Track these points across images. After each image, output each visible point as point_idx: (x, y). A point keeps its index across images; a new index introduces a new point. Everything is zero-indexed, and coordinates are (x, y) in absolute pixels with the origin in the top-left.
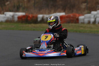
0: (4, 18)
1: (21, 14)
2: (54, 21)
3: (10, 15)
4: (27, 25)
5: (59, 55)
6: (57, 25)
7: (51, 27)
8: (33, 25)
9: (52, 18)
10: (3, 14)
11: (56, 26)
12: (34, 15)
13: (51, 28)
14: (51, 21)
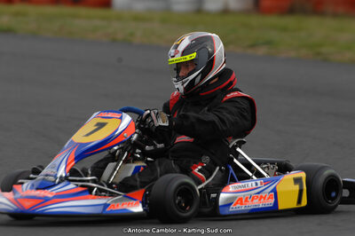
2: (188, 58)
5: (101, 208)
6: (204, 74)
7: (180, 87)
9: (182, 48)
11: (201, 80)
13: (182, 90)
14: (179, 58)
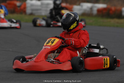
0: (80, 10)
1: (101, 6)
3: (88, 7)
4: (109, 20)
8: (116, 20)
10: (79, 5)
12: (118, 8)
